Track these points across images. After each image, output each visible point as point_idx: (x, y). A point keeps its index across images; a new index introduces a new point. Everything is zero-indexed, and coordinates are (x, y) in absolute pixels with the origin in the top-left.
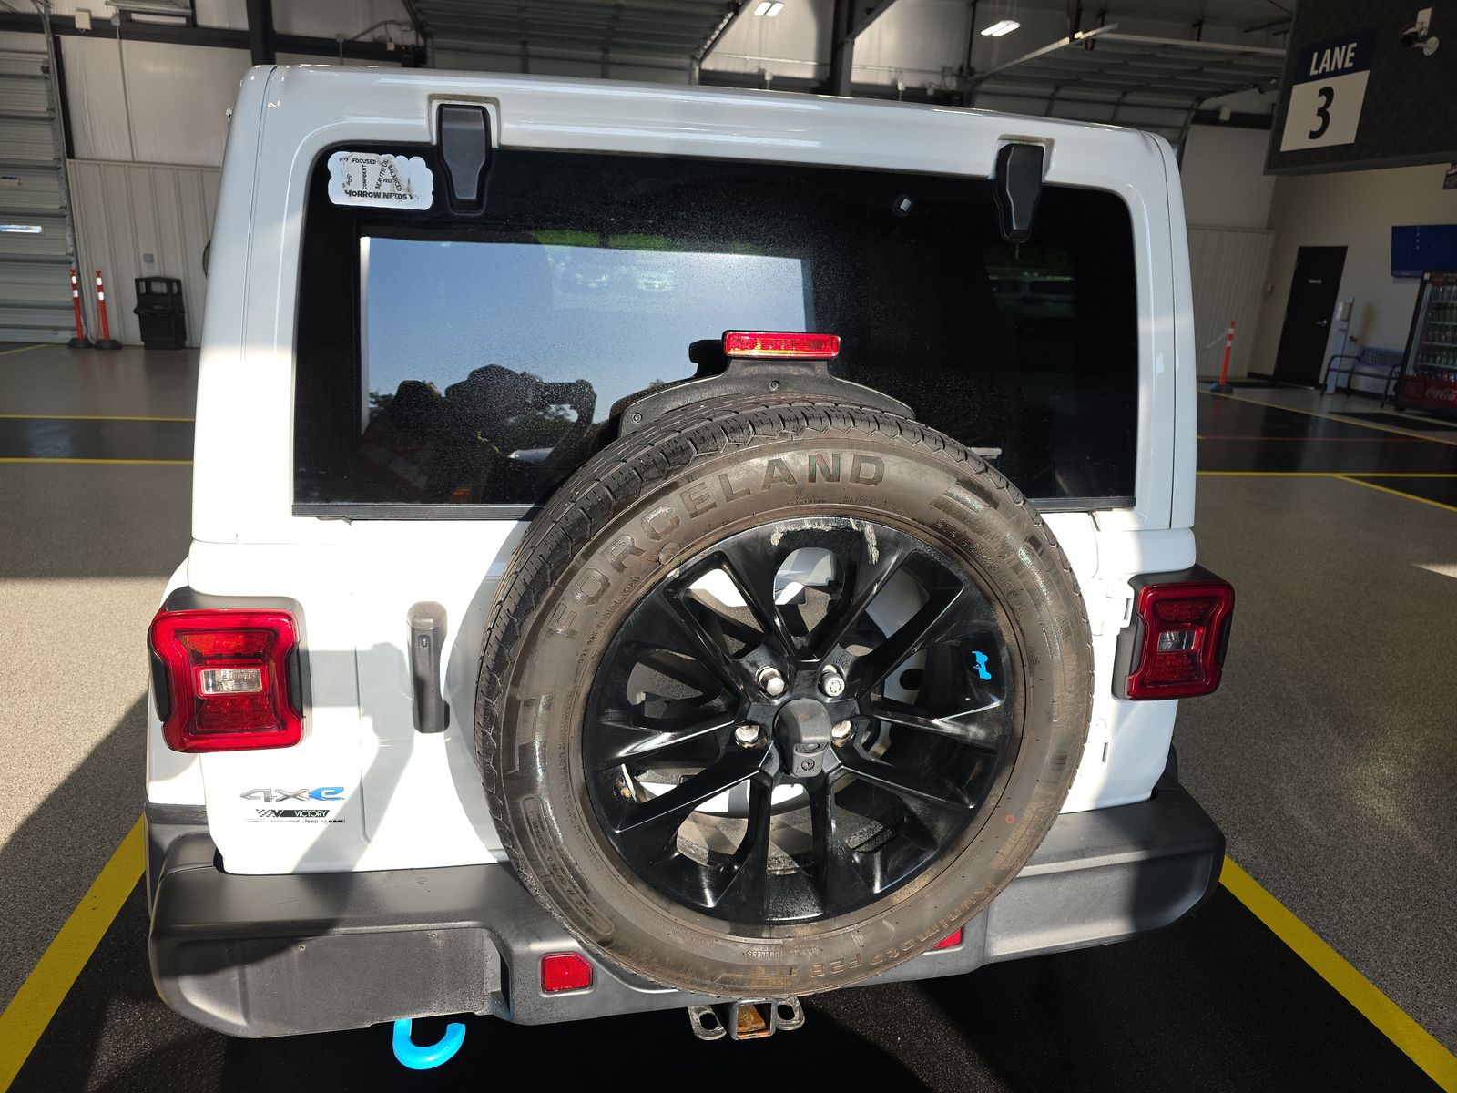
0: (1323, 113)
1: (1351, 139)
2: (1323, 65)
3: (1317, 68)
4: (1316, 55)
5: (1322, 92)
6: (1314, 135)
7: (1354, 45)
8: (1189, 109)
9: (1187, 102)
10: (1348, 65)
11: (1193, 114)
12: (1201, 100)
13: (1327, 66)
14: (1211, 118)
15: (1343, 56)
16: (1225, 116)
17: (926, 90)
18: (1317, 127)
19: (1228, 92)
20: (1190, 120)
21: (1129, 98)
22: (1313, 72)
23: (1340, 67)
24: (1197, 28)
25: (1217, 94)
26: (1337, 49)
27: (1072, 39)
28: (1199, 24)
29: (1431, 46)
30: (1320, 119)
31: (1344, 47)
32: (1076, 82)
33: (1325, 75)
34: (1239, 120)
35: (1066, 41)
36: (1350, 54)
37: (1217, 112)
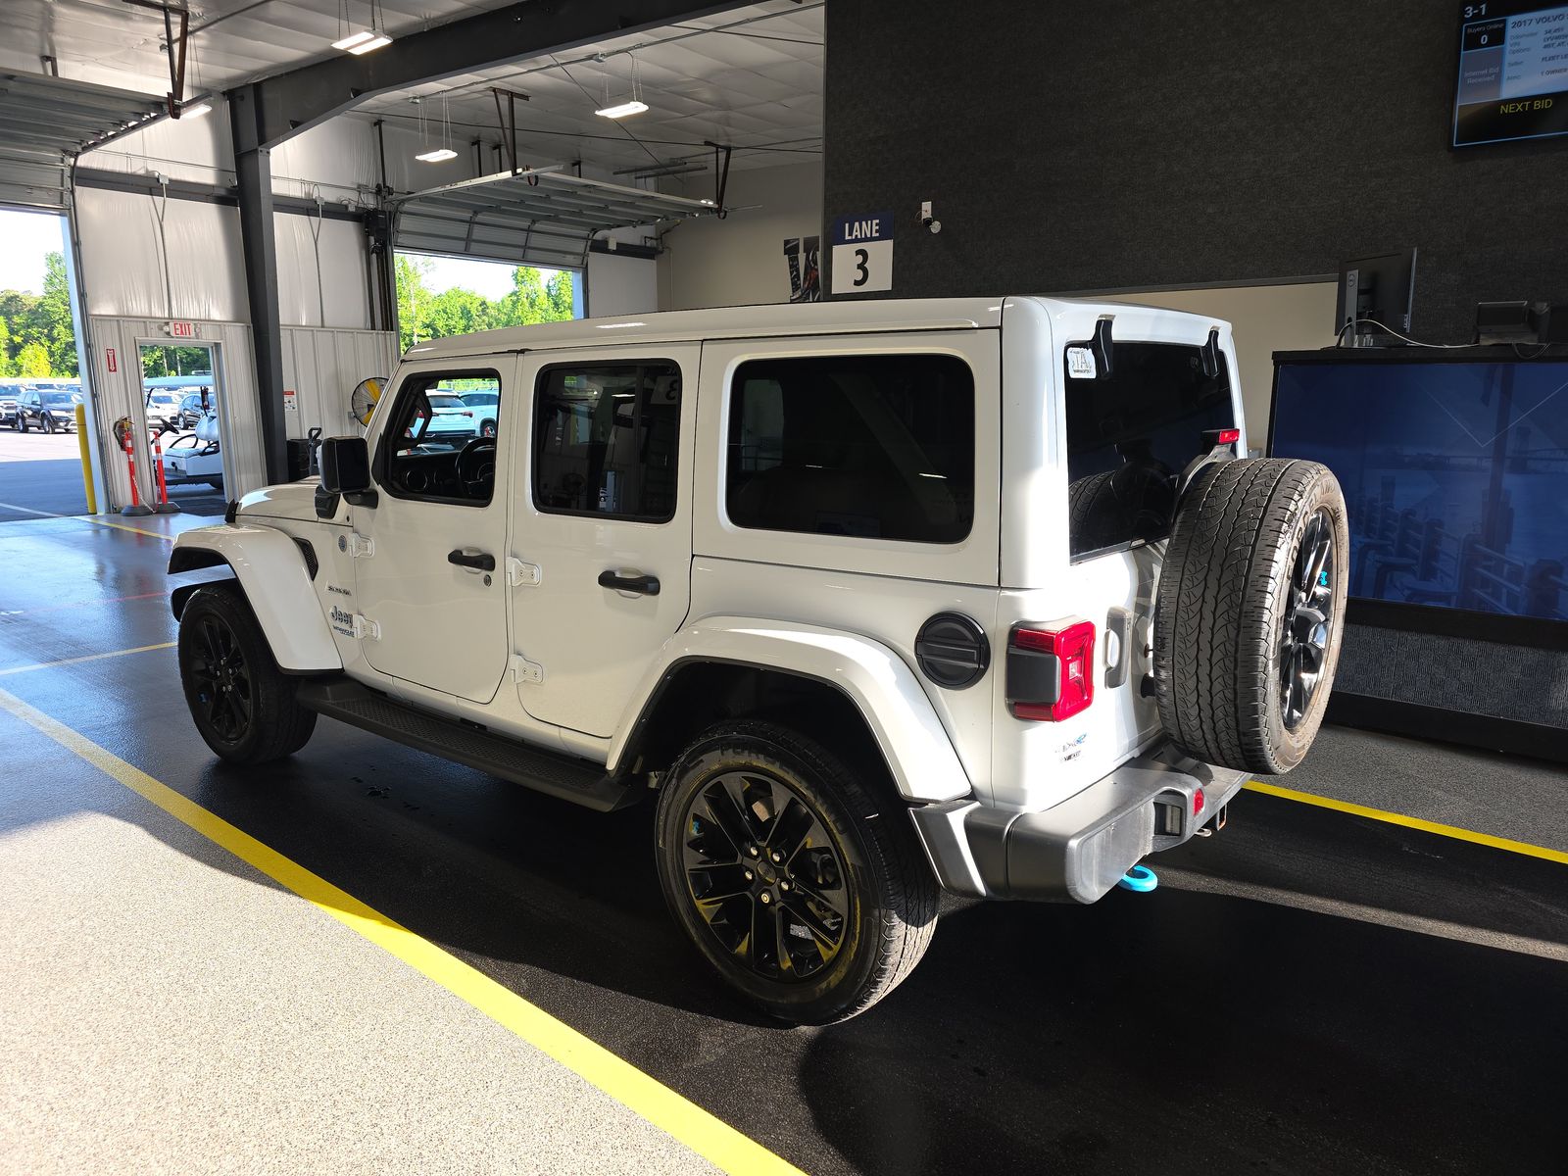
0: (861, 266)
1: (890, 289)
2: (854, 233)
3: (850, 234)
4: (847, 225)
5: (858, 252)
6: (857, 283)
7: (878, 221)
8: (586, 239)
9: (584, 233)
10: (875, 235)
11: (589, 243)
12: (595, 231)
13: (858, 233)
14: (601, 247)
15: (871, 227)
16: (612, 246)
17: (346, 207)
18: (859, 275)
19: (619, 226)
20: (588, 248)
21: (538, 226)
22: (847, 238)
23: (869, 236)
24: (577, 166)
25: (610, 227)
26: (864, 223)
27: (515, 174)
28: (578, 163)
29: (936, 227)
30: (861, 272)
31: (869, 222)
32: (495, 209)
33: (857, 240)
34: (624, 250)
35: (508, 174)
36: (875, 228)
37: (605, 242)
